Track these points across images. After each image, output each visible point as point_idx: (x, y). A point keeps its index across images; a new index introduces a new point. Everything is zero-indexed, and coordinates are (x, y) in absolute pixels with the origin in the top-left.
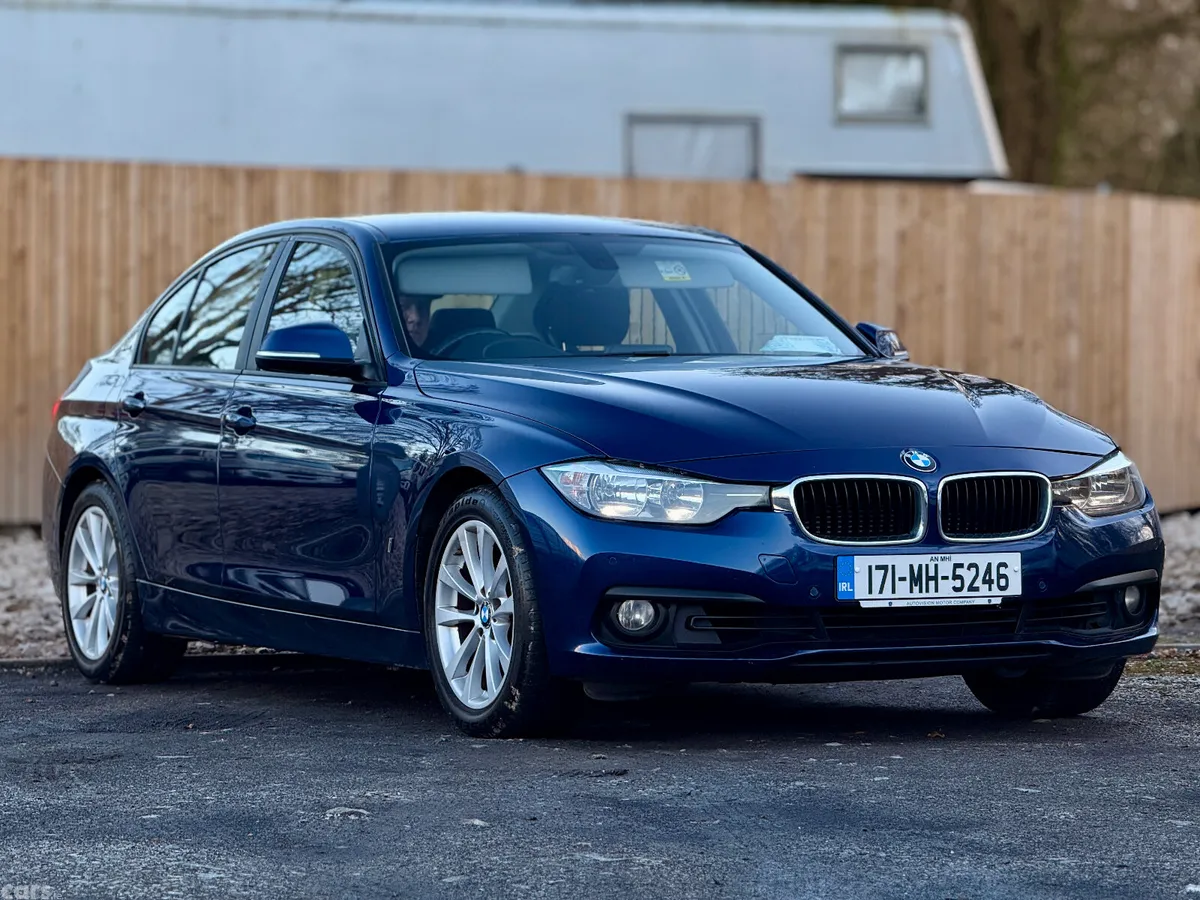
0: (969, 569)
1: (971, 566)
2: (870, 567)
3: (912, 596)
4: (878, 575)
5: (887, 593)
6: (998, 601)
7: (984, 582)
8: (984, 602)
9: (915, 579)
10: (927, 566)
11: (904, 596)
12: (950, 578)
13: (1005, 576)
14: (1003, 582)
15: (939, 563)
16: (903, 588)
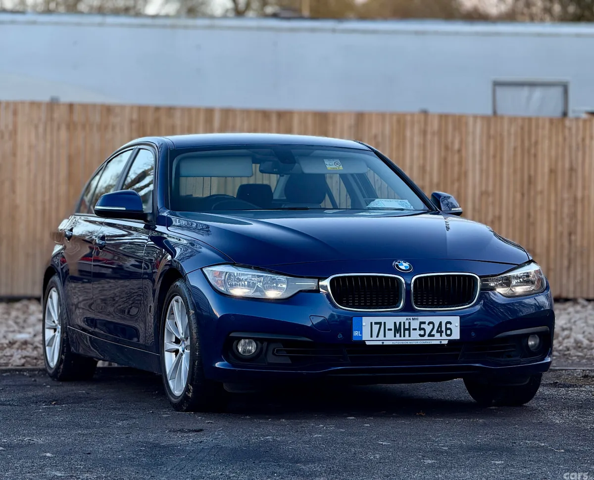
0: (429, 324)
1: (430, 323)
2: (371, 323)
3: (395, 338)
4: (376, 328)
5: (381, 337)
6: (446, 342)
7: (438, 332)
8: (438, 342)
9: (397, 330)
10: (404, 323)
11: (390, 339)
12: (418, 329)
13: (450, 329)
14: (449, 332)
15: (411, 321)
16: (390, 335)
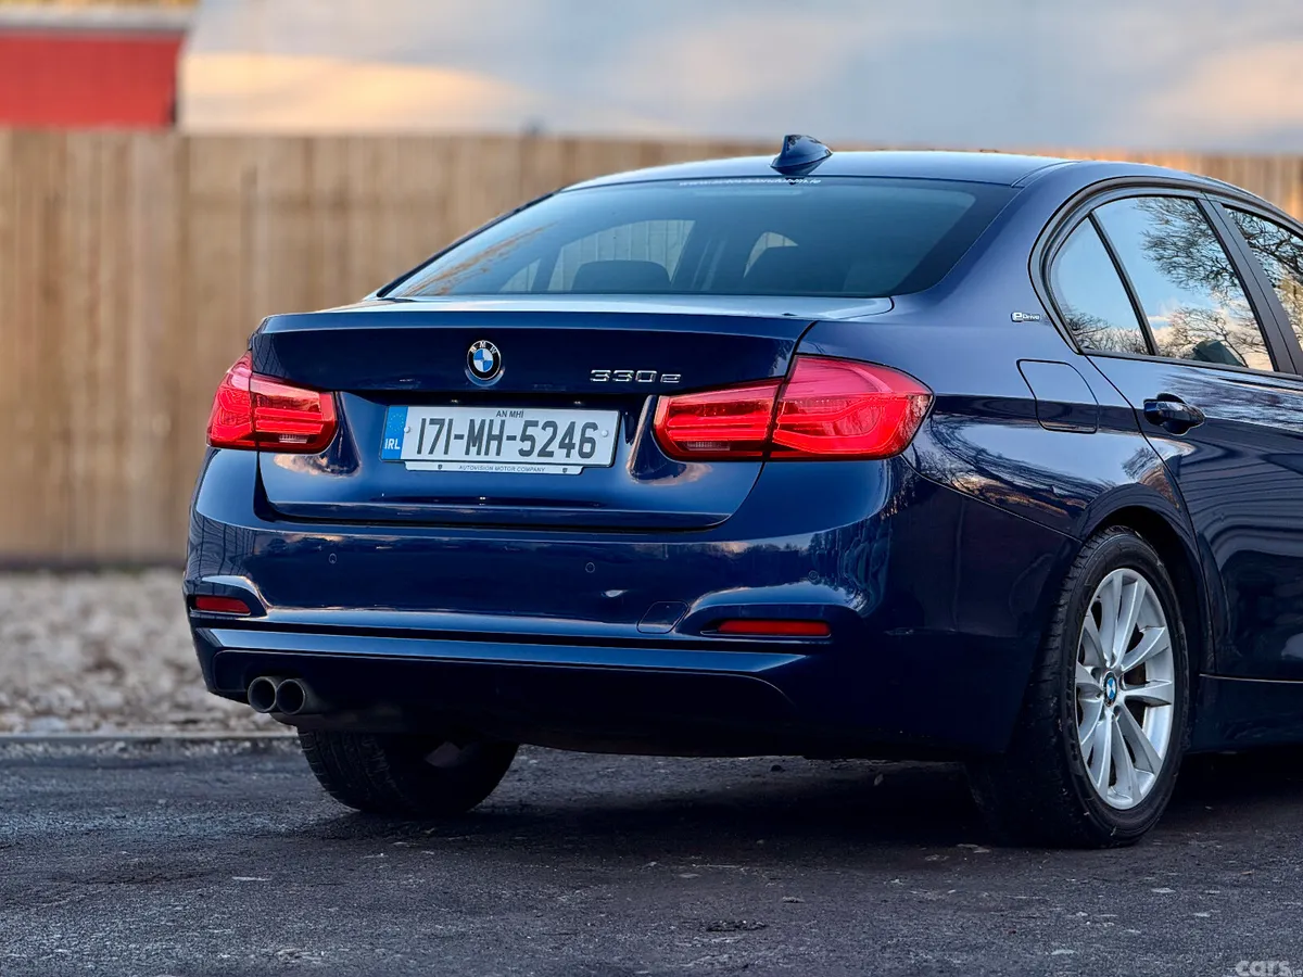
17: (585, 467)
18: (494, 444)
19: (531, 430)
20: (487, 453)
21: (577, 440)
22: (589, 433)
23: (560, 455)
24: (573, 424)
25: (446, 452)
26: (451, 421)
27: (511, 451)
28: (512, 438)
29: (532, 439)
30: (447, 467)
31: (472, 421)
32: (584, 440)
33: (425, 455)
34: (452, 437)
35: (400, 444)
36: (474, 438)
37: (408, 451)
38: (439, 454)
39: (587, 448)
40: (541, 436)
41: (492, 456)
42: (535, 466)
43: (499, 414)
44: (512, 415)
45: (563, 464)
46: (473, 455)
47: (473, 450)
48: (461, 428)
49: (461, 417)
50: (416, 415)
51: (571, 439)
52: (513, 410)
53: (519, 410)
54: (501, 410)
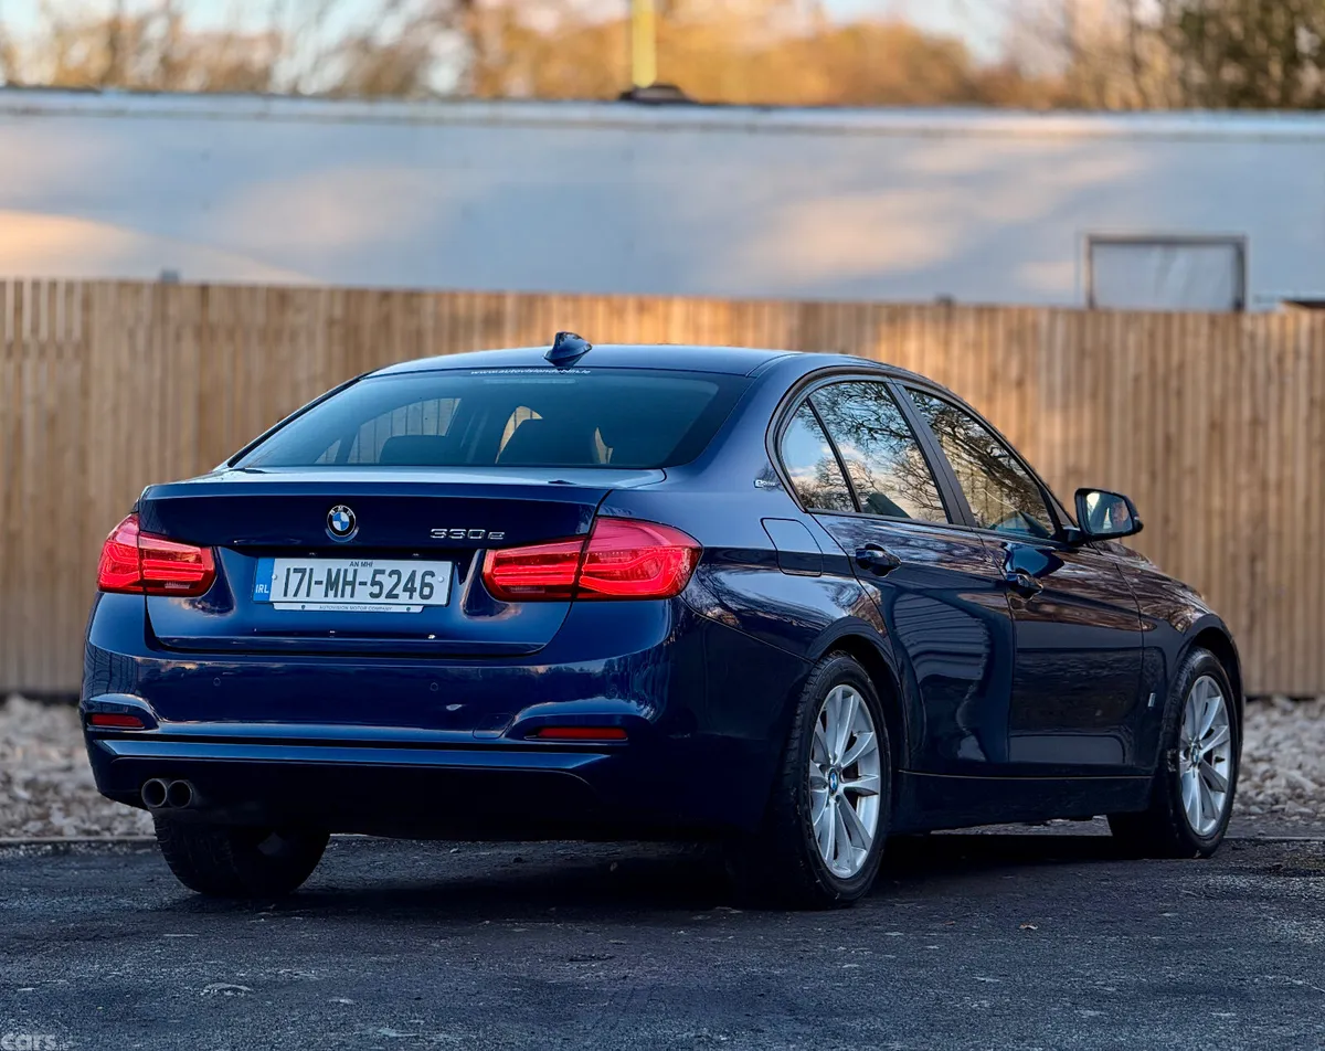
17: (425, 606)
18: (348, 588)
19: (378, 578)
20: (343, 596)
21: (417, 584)
22: (428, 579)
23: (404, 597)
24: (414, 572)
25: (308, 595)
26: (311, 570)
27: (363, 594)
28: (364, 584)
29: (380, 585)
30: (308, 607)
31: (329, 571)
32: (424, 585)
33: (290, 597)
34: (313, 583)
35: (269, 589)
36: (332, 584)
37: (276, 594)
38: (302, 596)
39: (426, 591)
40: (388, 582)
41: (347, 598)
42: (384, 605)
43: (352, 564)
44: (363, 565)
45: (407, 604)
46: (331, 597)
47: (331, 593)
48: (320, 575)
49: (320, 567)
50: (281, 566)
51: (412, 585)
52: (364, 561)
53: (369, 561)
54: (354, 561)
